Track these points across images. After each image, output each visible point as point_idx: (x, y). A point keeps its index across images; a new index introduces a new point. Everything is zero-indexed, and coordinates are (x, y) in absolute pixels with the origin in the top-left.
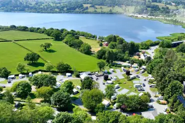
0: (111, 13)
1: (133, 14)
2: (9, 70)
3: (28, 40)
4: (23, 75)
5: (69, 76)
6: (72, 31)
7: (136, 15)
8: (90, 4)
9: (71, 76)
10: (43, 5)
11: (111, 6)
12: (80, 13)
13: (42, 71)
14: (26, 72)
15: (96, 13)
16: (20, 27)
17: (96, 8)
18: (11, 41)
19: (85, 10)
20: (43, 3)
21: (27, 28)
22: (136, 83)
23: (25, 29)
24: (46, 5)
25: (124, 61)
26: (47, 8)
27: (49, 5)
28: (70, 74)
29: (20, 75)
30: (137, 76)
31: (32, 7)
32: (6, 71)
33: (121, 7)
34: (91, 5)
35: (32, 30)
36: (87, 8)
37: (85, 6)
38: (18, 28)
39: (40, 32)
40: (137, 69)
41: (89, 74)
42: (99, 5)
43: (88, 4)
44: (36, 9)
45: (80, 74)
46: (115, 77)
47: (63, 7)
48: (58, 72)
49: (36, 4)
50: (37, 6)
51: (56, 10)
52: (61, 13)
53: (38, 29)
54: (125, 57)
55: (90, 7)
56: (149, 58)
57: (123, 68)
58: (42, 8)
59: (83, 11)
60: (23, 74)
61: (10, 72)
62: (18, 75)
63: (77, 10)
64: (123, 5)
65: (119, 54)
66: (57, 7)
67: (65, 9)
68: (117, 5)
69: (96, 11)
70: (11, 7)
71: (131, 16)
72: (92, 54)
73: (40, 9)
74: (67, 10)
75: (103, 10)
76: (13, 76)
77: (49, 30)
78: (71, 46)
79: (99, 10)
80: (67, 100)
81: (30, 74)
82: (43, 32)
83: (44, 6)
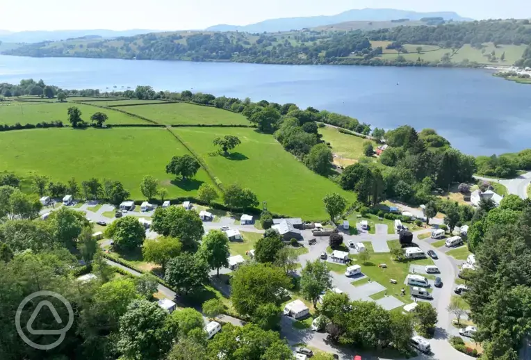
0: (447, 65)
1: (516, 70)
2: (126, 190)
3: (199, 126)
4: (150, 205)
5: (247, 223)
6: (310, 109)
7: (523, 72)
8: (390, 39)
9: (251, 223)
10: (274, 44)
11: (448, 46)
12: (357, 64)
13: (192, 200)
14: (158, 198)
15: (401, 64)
16: (200, 96)
17: (406, 52)
18: (165, 126)
19: (372, 56)
20: (275, 40)
21: (213, 98)
22: (418, 271)
23: (207, 100)
24: (280, 45)
25: (414, 203)
26: (281, 52)
27: (287, 43)
28: (250, 218)
29: (145, 204)
30: (431, 253)
31: (247, 50)
32: (120, 190)
33: (480, 47)
34: (390, 43)
35: (221, 104)
36: (379, 51)
37: (375, 45)
38: (195, 96)
39: (234, 110)
40: (440, 231)
41: (296, 226)
42: (414, 43)
43: (384, 39)
44: (255, 53)
45: (275, 221)
46: (361, 245)
47: (318, 50)
48: (226, 209)
49: (259, 42)
50: (259, 48)
51: (300, 56)
52: (311, 63)
53: (233, 101)
54: (419, 193)
55: (389, 48)
56: (487, 205)
57: (398, 222)
58: (269, 52)
59: (366, 58)
60: (151, 201)
61: (127, 195)
62: (139, 203)
63: (353, 56)
64: (487, 40)
65: (401, 182)
66: (305, 50)
67: (323, 54)
68: (468, 42)
69: (401, 60)
70: (206, 49)
71: (506, 76)
72: (332, 173)
73: (263, 54)
74: (328, 55)
75: (422, 57)
76: (129, 204)
77: (254, 104)
78: (288, 148)
79: (412, 57)
80: (197, 277)
81: (166, 203)
82: (241, 110)
83: (274, 48)
